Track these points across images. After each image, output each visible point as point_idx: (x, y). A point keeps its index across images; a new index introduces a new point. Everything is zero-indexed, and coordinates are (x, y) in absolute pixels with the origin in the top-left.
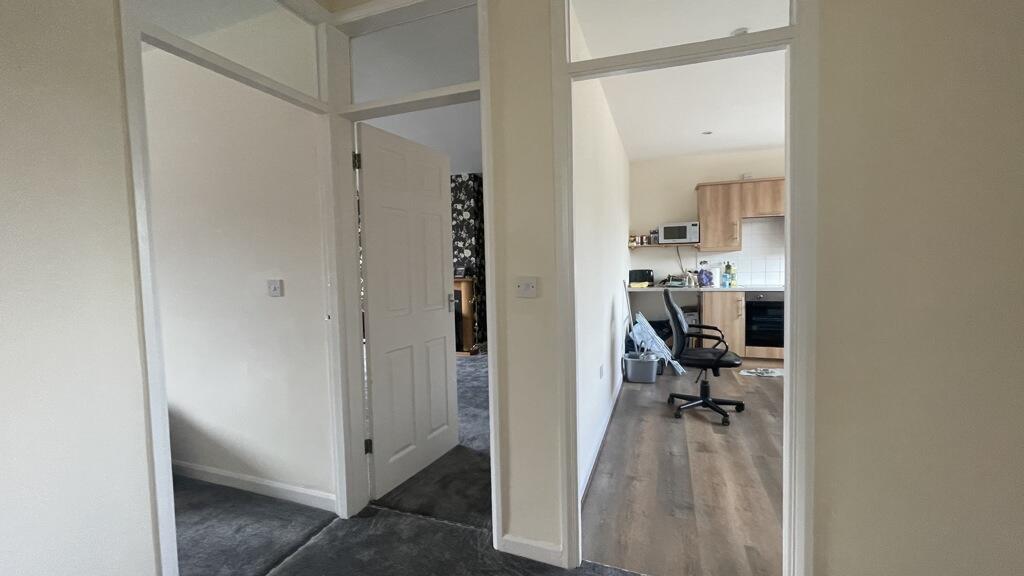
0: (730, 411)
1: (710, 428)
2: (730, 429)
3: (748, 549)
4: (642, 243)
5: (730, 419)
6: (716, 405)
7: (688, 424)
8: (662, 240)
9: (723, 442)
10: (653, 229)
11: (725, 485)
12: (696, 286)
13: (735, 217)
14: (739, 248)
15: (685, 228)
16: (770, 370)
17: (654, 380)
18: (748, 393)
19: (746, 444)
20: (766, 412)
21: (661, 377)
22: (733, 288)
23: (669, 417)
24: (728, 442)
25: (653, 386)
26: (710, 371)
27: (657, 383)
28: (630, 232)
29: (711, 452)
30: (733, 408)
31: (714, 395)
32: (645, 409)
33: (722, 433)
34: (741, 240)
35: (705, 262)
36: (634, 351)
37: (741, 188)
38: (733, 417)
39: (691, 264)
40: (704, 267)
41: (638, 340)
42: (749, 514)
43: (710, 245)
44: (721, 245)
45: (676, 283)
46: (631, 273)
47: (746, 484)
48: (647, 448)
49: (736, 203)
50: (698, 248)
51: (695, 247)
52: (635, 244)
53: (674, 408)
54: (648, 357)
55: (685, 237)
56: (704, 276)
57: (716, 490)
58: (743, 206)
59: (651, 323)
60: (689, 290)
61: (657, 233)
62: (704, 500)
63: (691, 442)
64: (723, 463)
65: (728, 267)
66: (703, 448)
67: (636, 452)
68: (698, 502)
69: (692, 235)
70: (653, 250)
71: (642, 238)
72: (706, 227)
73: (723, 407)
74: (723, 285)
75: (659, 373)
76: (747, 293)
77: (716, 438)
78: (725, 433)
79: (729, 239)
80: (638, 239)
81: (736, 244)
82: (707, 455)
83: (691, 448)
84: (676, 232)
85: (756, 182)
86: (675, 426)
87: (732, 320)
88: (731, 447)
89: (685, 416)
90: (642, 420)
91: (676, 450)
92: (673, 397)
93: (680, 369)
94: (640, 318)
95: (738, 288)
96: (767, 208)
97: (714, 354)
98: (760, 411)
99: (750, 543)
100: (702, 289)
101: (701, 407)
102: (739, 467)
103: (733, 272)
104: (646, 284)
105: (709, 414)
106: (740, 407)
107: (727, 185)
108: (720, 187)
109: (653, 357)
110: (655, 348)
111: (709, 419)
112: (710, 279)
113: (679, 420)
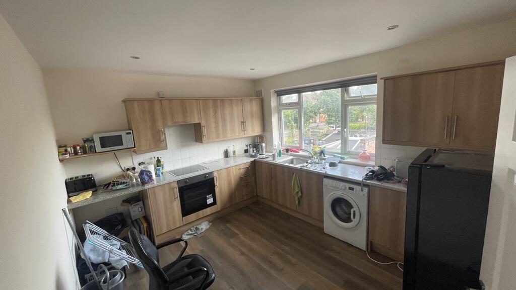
4: (76, 153)
8: (98, 147)
10: (86, 136)
14: (166, 148)
15: (121, 136)
16: (199, 227)
28: (57, 141)
34: (166, 141)
35: (143, 163)
37: (161, 104)
39: (128, 162)
40: (143, 167)
43: (143, 147)
45: (121, 186)
46: (67, 184)
50: (135, 152)
51: (133, 150)
55: (122, 144)
56: (145, 176)
58: (164, 118)
61: (93, 141)
65: (158, 161)
69: (127, 141)
71: (75, 148)
72: (139, 134)
74: (157, 176)
76: (178, 181)
81: (163, 145)
84: (112, 141)
87: (171, 203)
94: (89, 227)
95: (171, 178)
96: (180, 119)
100: (145, 187)
103: (162, 163)
104: (89, 193)
107: (151, 101)
112: (150, 176)
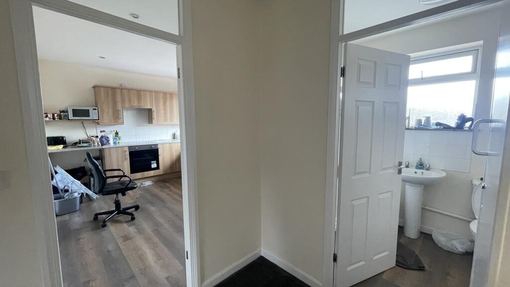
0: (132, 211)
1: (125, 225)
2: (136, 221)
3: (167, 278)
4: (54, 118)
5: (135, 216)
6: (124, 212)
7: (112, 228)
8: (71, 116)
9: (135, 230)
11: (145, 253)
12: (98, 145)
13: (119, 107)
14: (122, 123)
15: (89, 110)
16: (144, 183)
17: (78, 208)
18: (137, 198)
19: (146, 226)
20: (149, 205)
21: (83, 205)
22: (121, 145)
23: (99, 228)
24: (137, 229)
25: (78, 212)
26: (120, 195)
27: (80, 210)
29: (130, 239)
30: (134, 209)
31: (123, 206)
32: (78, 231)
33: (134, 225)
34: (123, 119)
35: (104, 131)
36: (59, 193)
37: (122, 92)
38: (136, 214)
39: (93, 132)
40: (103, 134)
41: (61, 186)
42: (161, 261)
43: (105, 121)
44: (112, 121)
45: (85, 145)
46: (49, 139)
47: (154, 247)
48: (91, 257)
49: (119, 99)
50: (98, 123)
51: (96, 122)
52: (48, 119)
53: (99, 222)
54: (73, 196)
55: (89, 116)
56: (104, 139)
57: (141, 258)
58: (123, 102)
59: (68, 171)
60: (95, 148)
61: (67, 112)
62: (138, 268)
63: (118, 239)
64: (140, 242)
65: (117, 133)
66: (126, 238)
67: (83, 263)
68: (136, 271)
69: (93, 115)
70: (64, 123)
71: (53, 115)
72: (103, 111)
73: (128, 211)
74: (115, 143)
75: (81, 202)
76: (129, 147)
77: (130, 229)
78: (134, 224)
79: (117, 118)
80: (50, 116)
81: (120, 121)
82: (130, 241)
83: (120, 242)
84: (81, 113)
85: (129, 90)
86: (105, 233)
87: (123, 162)
88: (140, 231)
89: (108, 224)
90: (79, 239)
91: (111, 247)
92: (96, 215)
93: (95, 196)
94: (59, 169)
95: (124, 144)
96: (135, 104)
97: (121, 184)
98: (147, 206)
99: (167, 275)
100: (103, 147)
101: (117, 215)
102: (148, 239)
103: (119, 136)
104: (61, 147)
105: (122, 217)
106: (137, 208)
107: (114, 89)
108: (109, 89)
109: (76, 195)
110: (74, 188)
111: (123, 220)
112: (108, 141)
113: (106, 228)
